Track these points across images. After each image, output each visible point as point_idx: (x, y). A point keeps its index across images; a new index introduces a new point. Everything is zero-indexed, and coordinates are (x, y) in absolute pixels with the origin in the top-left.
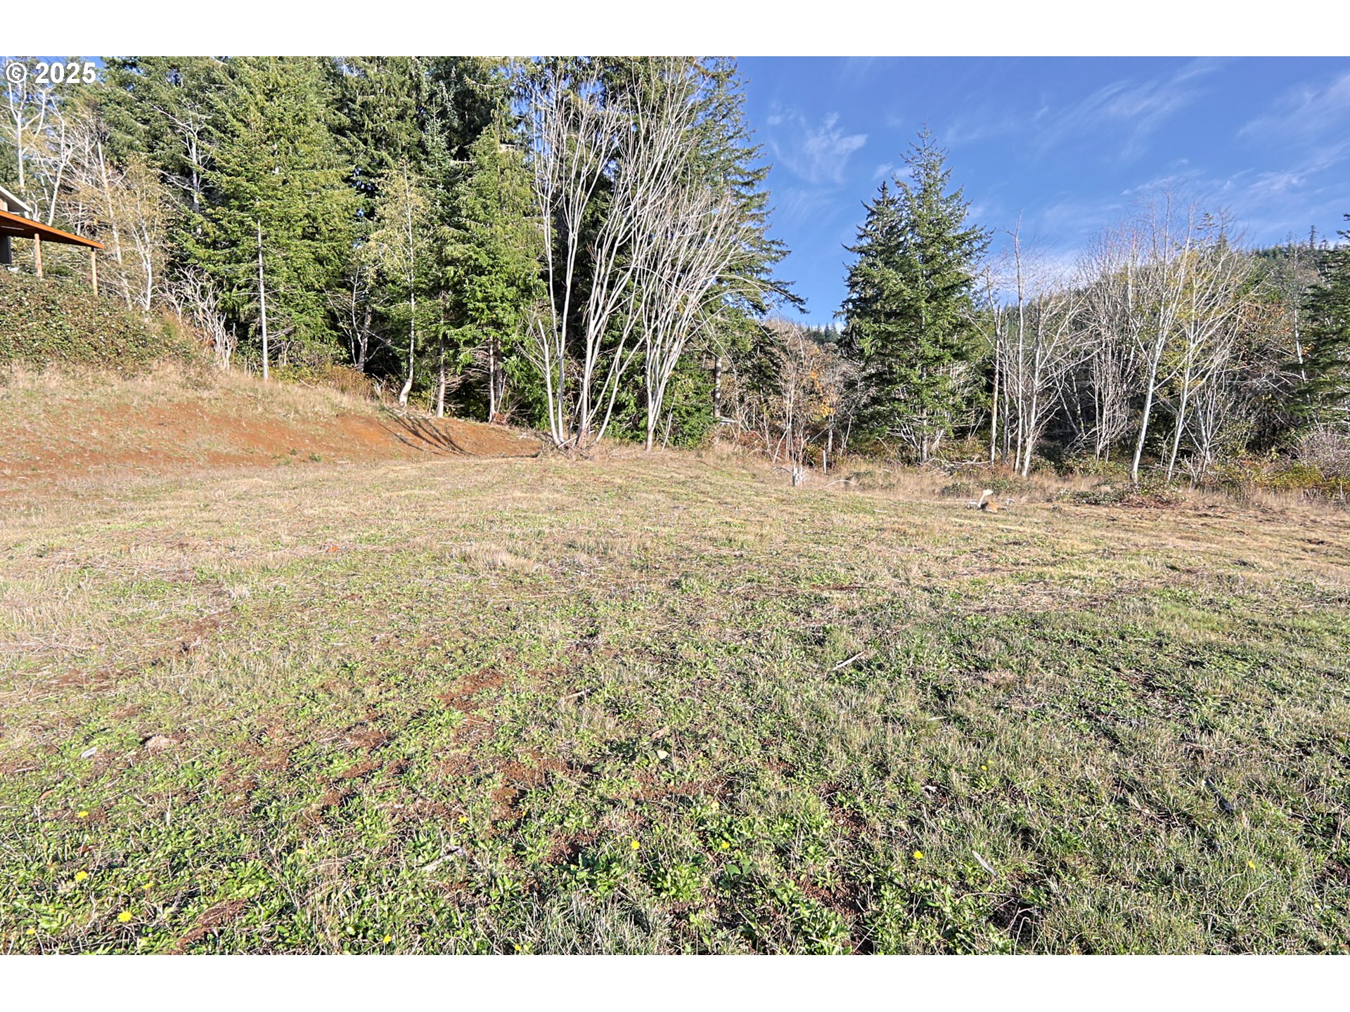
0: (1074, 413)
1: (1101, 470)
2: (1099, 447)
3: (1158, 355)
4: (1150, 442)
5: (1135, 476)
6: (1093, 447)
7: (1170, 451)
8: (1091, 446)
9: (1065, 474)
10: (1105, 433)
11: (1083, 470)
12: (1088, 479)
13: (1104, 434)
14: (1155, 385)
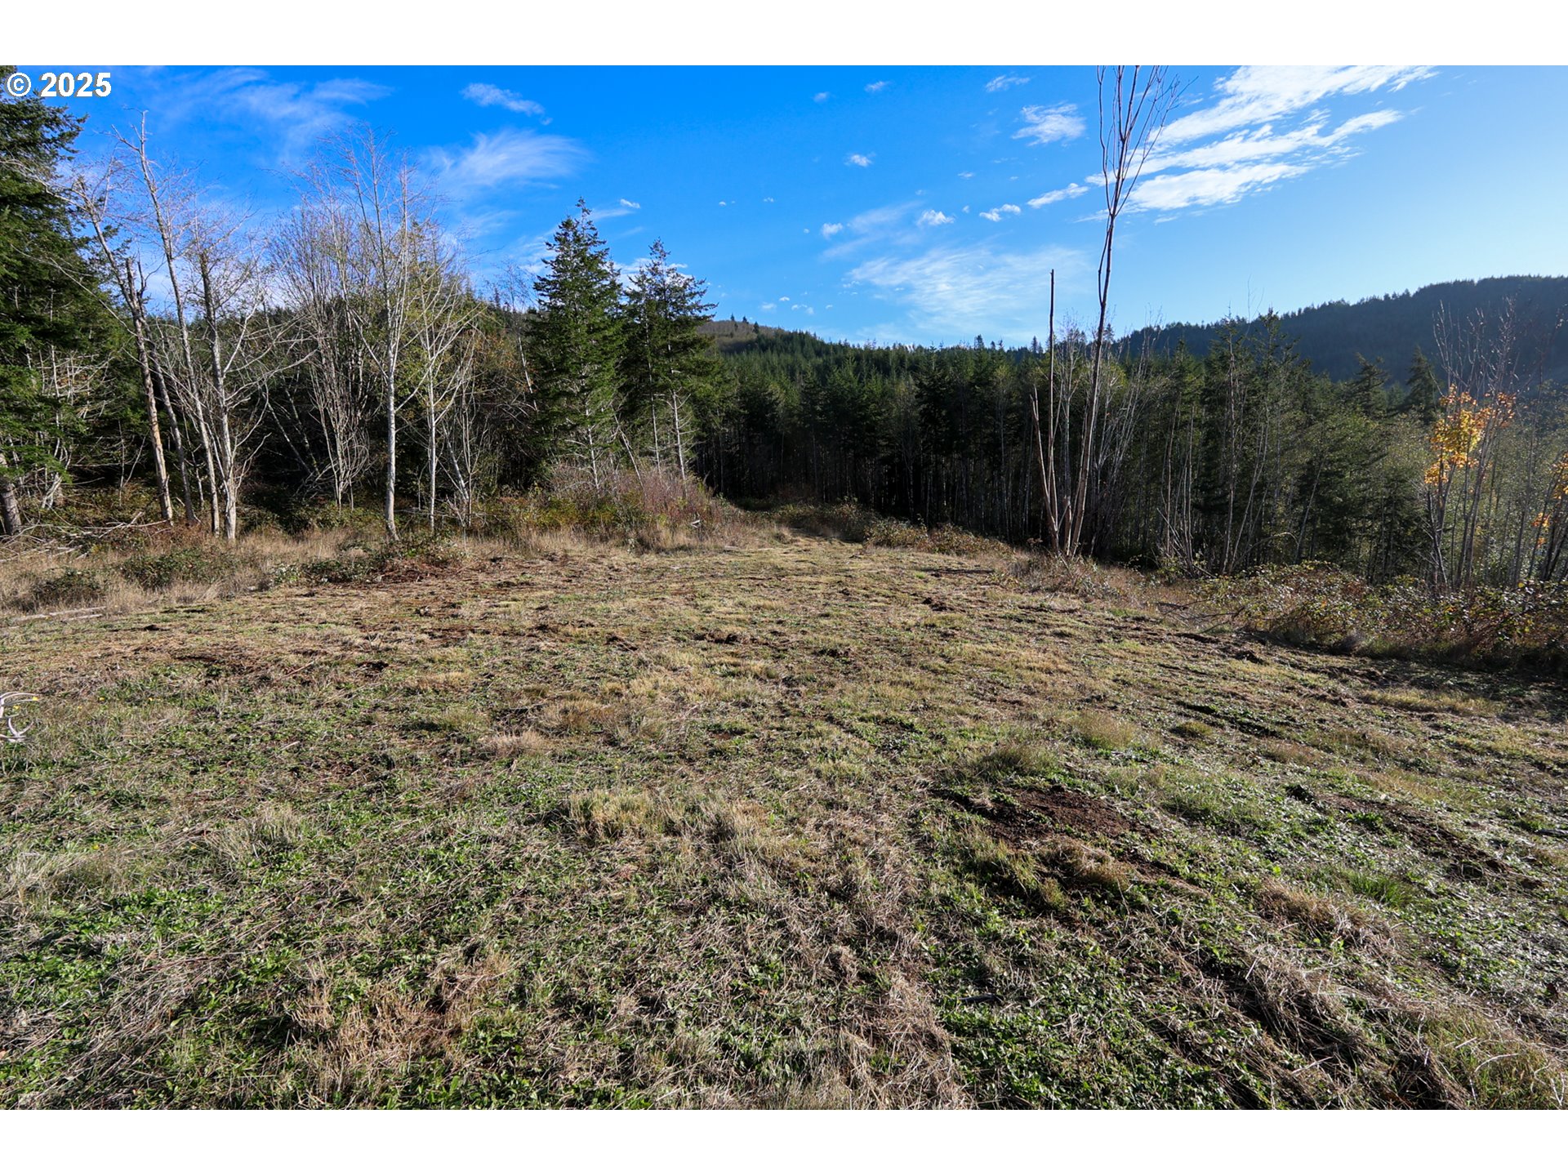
0: (301, 447)
1: (347, 520)
2: (340, 490)
3: (394, 365)
4: (403, 480)
5: (393, 525)
6: (332, 490)
7: (428, 490)
8: (328, 490)
9: (297, 530)
10: (344, 471)
11: (323, 522)
12: (332, 534)
13: (342, 472)
14: (396, 405)
